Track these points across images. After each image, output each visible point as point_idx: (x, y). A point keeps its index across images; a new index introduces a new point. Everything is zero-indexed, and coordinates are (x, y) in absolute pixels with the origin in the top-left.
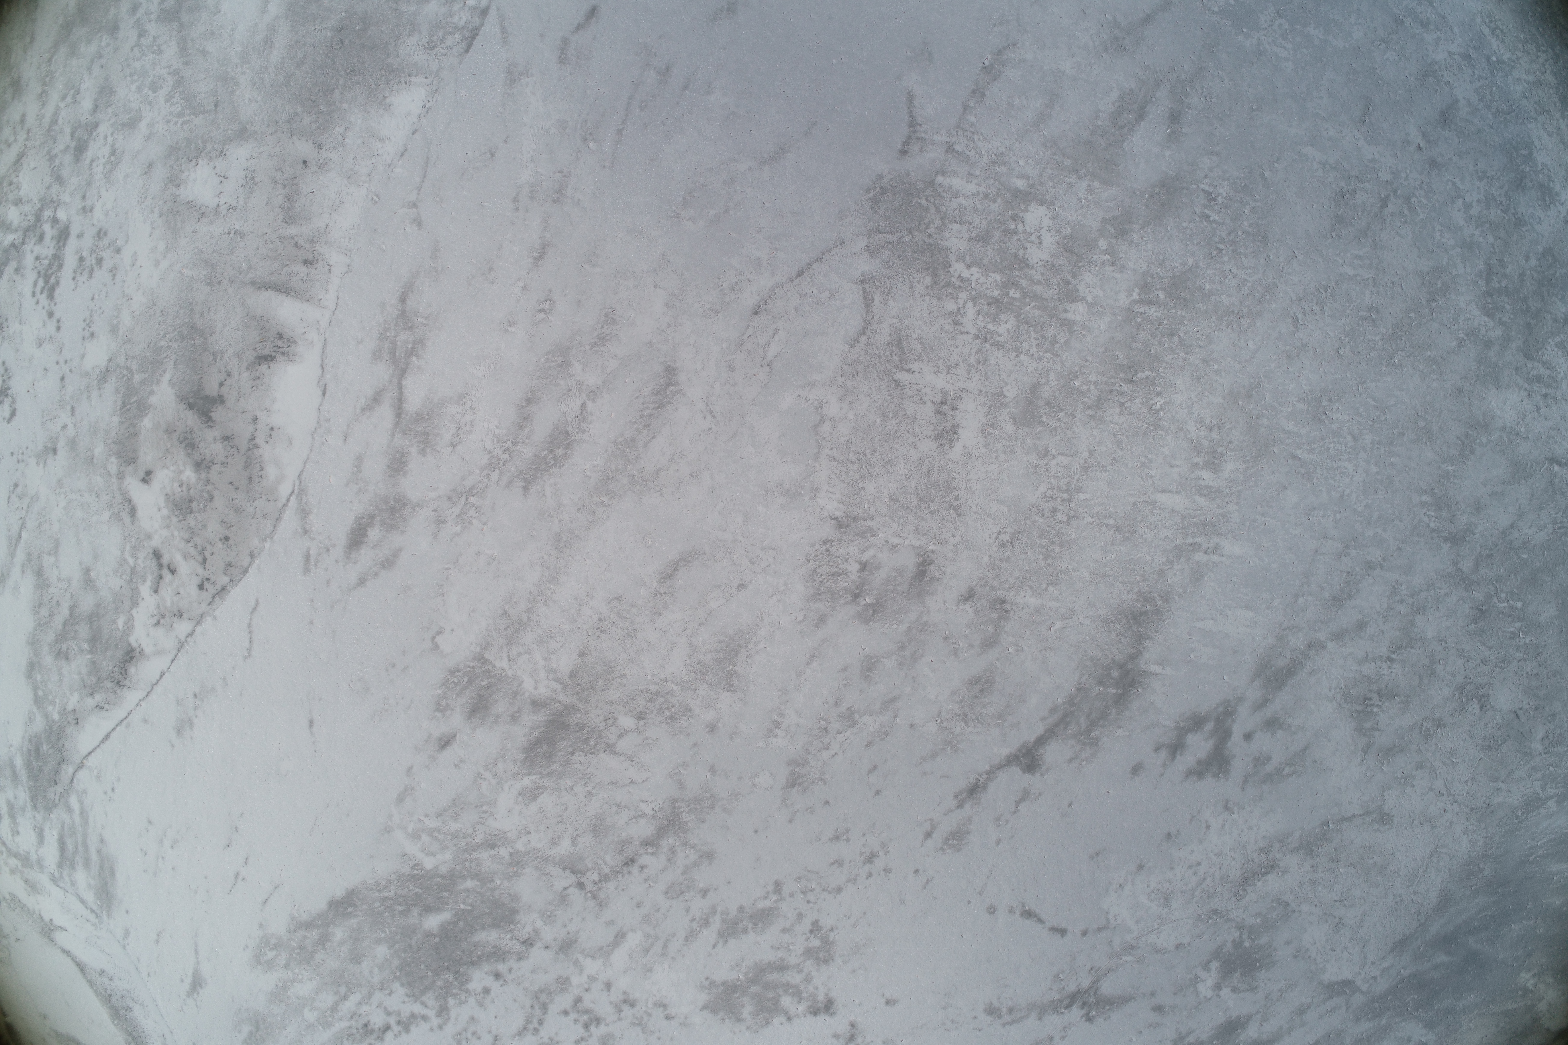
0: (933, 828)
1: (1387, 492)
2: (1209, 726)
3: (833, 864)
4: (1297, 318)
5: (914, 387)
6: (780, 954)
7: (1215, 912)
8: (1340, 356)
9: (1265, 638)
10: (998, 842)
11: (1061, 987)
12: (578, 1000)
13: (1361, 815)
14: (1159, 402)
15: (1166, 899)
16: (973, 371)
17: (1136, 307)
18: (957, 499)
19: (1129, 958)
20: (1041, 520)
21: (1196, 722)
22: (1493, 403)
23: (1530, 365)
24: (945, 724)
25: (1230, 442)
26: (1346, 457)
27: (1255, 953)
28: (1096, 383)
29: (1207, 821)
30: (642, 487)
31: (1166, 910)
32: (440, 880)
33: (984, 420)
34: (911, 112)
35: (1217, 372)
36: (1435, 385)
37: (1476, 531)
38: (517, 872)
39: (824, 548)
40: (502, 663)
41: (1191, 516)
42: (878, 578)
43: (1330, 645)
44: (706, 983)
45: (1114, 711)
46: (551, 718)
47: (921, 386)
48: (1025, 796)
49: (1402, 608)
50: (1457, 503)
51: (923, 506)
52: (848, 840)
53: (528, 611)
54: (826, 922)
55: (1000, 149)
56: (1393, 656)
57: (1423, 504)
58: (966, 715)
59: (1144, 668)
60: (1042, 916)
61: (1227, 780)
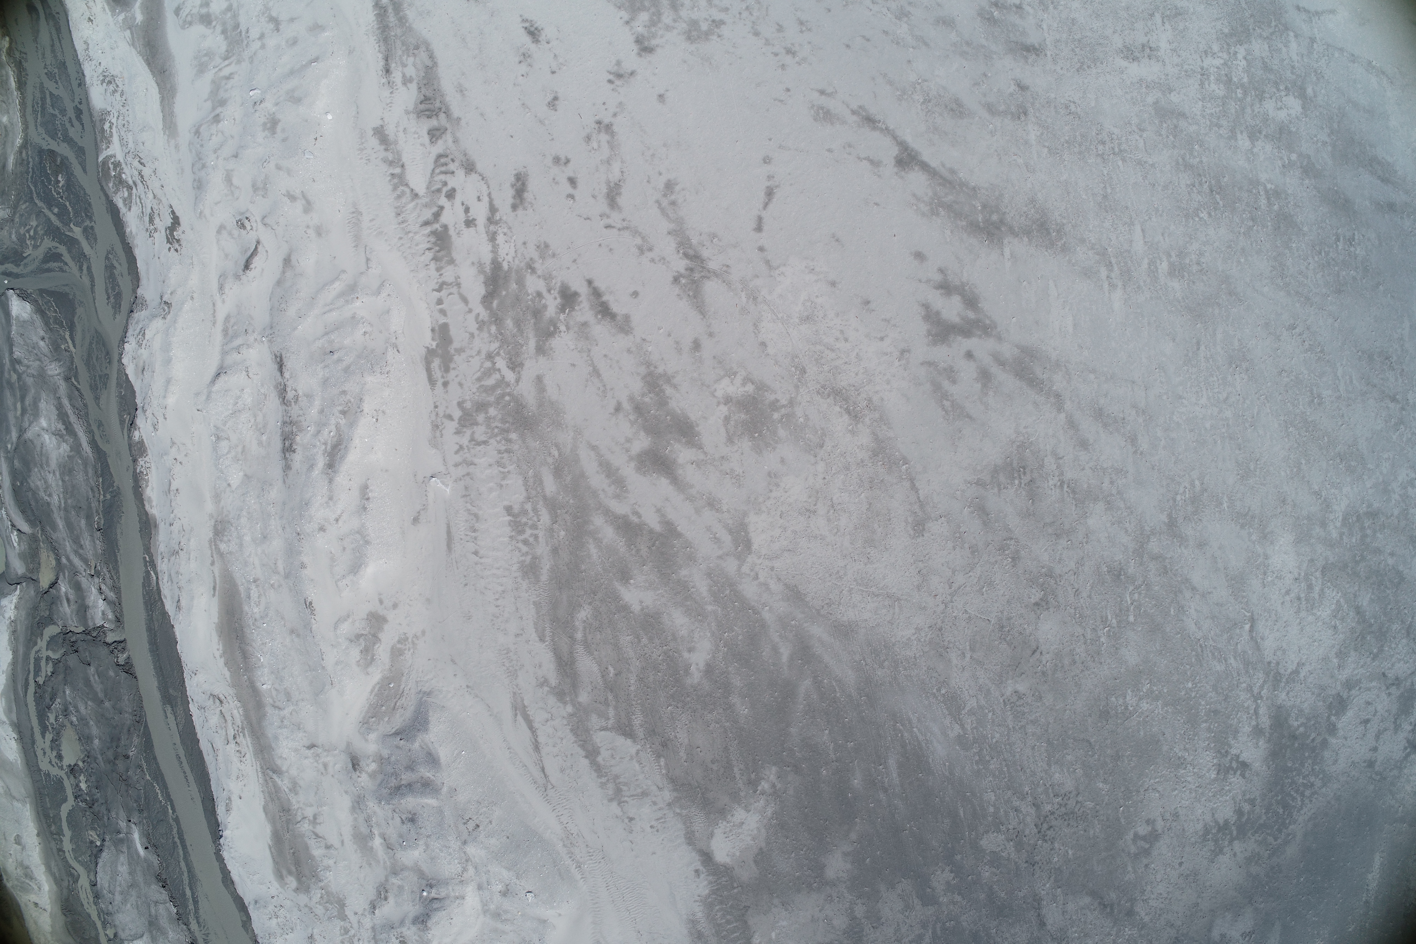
0: (829, 95)
1: (1193, 442)
2: (971, 315)
3: (778, 25)
5: (1154, 27)
7: (803, 371)
8: (1280, 373)
9: (1054, 349)
10: (830, 150)
11: (705, 243)
13: (919, 498)
14: (1204, 215)
15: (808, 318)
16: (1179, 68)
18: (1089, 67)
19: (744, 299)
20: (1094, 134)
21: (971, 302)
22: (1283, 539)
23: (1318, 574)
24: (918, 87)
25: (1194, 282)
26: (1211, 394)
28: (1201, 162)
29: (887, 336)
31: (797, 320)
33: (1149, 80)
34: (1324, 12)
35: (1239, 262)
36: (1283, 474)
37: (1183, 548)
43: (1063, 416)
45: (964, 223)
48: (875, 163)
49: (1106, 485)
50: (1200, 520)
51: (1076, 43)
52: (802, 32)
54: (725, 30)
55: (1326, 76)
56: (1065, 486)
57: (1192, 484)
58: (929, 101)
59: (1006, 241)
60: (771, 206)
61: (928, 345)
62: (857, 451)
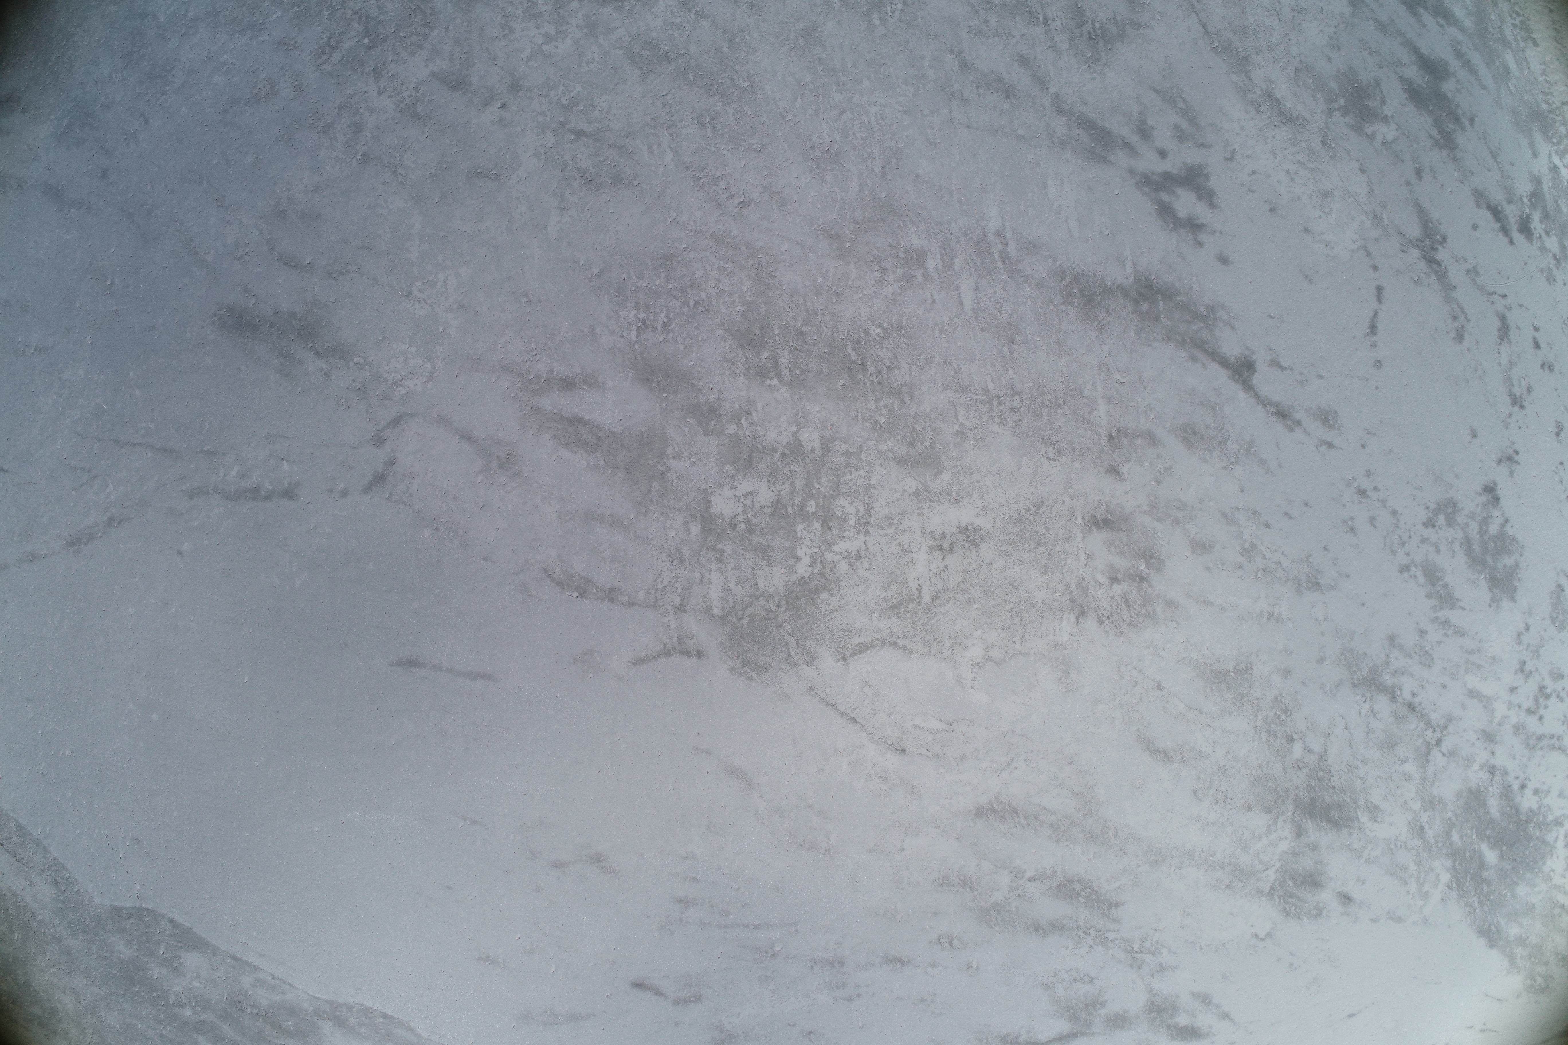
0: (1323, 443)
1: (884, 64)
2: (1164, 196)
3: (1374, 526)
4: (739, 204)
6: (1457, 547)
7: (1324, 142)
8: (763, 147)
9: (1068, 161)
10: (1320, 377)
11: (1424, 276)
12: (1529, 711)
13: (1197, 15)
14: (875, 331)
15: (1326, 196)
16: (901, 527)
17: (786, 379)
19: (1385, 217)
20: (1025, 421)
21: (1165, 211)
24: (1233, 460)
25: (891, 246)
26: (864, 117)
27: (1347, 90)
28: (876, 401)
29: (1249, 175)
30: (1091, 804)
31: (1336, 194)
32: (1457, 863)
33: (946, 503)
34: (654, 657)
35: (824, 277)
36: (756, 35)
38: (1438, 801)
39: (1106, 622)
40: (1271, 874)
41: (976, 269)
42: (1122, 563)
43: (1052, 90)
44: (1494, 605)
45: (1178, 298)
46: (1308, 817)
47: (931, 575)
48: (1275, 363)
49: (993, 20)
51: (1044, 540)
52: (1352, 519)
53: (1223, 868)
54: (1423, 515)
55: (665, 558)
56: (1041, 19)
57: (883, 21)
58: (1220, 442)
59: (1131, 279)
60: (1371, 314)
61: (1207, 165)
62: (1263, 63)
